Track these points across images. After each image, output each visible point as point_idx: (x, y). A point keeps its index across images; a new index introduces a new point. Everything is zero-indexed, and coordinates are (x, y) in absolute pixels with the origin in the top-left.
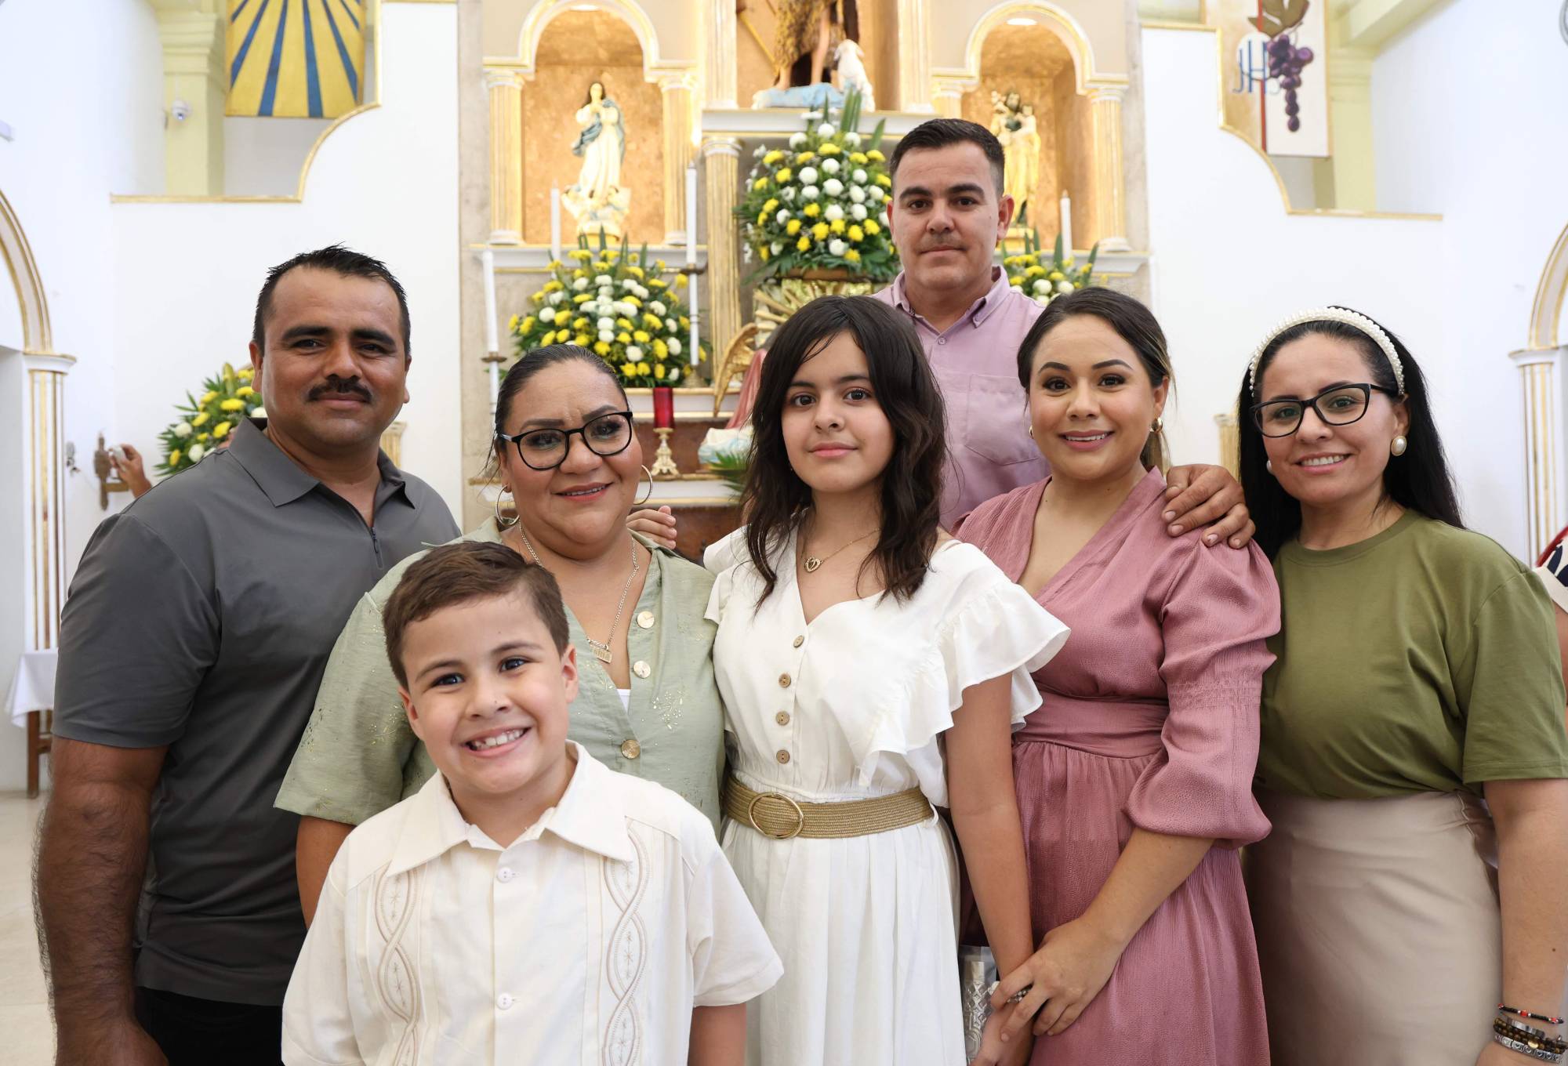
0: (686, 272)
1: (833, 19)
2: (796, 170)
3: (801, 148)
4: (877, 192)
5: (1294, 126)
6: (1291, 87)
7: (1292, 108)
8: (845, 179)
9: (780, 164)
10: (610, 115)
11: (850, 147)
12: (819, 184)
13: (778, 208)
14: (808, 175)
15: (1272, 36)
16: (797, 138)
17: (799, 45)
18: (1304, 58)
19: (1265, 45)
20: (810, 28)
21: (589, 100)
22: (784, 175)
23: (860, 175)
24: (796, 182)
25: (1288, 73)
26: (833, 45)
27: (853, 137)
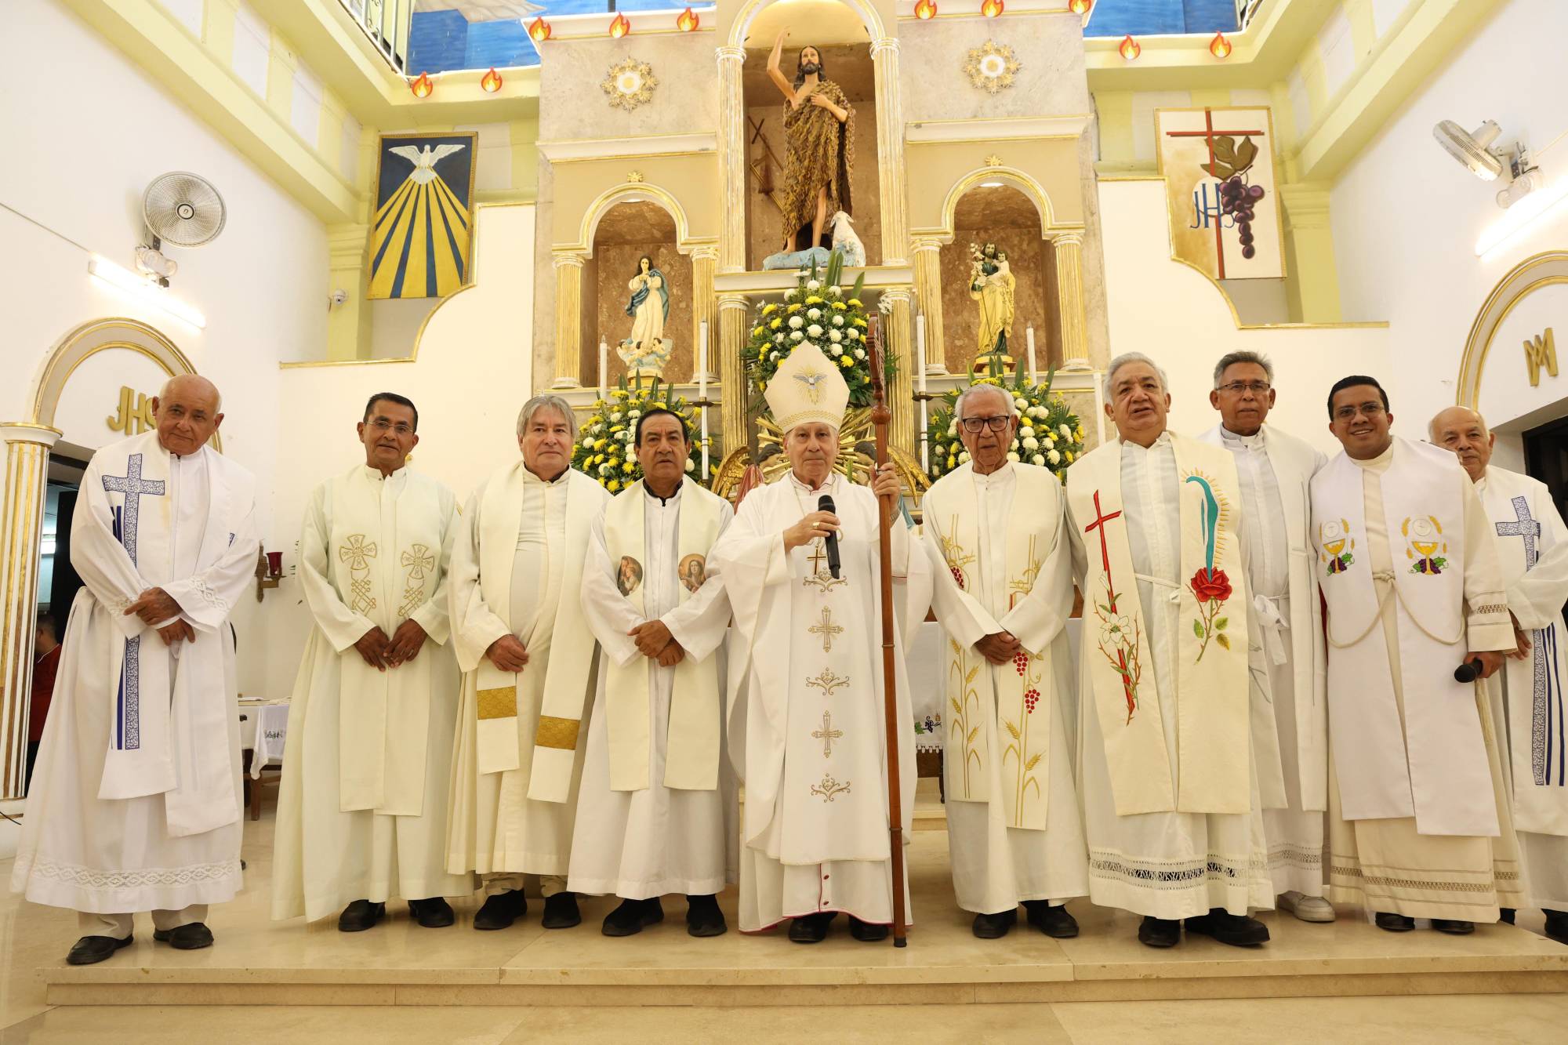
0: (699, 404)
1: (829, 195)
2: (786, 319)
3: (792, 300)
4: (853, 333)
5: (1249, 253)
6: (1245, 222)
7: (1247, 238)
8: (825, 324)
9: (773, 314)
10: (655, 282)
11: (831, 297)
12: (803, 329)
13: (771, 350)
14: (796, 322)
15: (1224, 179)
16: (788, 293)
17: (800, 218)
18: (1257, 194)
19: (1217, 186)
20: (809, 204)
21: (640, 271)
22: (776, 323)
23: (839, 320)
24: (786, 329)
25: (1240, 209)
26: (829, 215)
27: (835, 289)
